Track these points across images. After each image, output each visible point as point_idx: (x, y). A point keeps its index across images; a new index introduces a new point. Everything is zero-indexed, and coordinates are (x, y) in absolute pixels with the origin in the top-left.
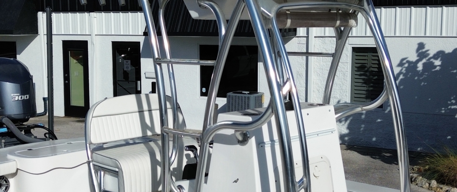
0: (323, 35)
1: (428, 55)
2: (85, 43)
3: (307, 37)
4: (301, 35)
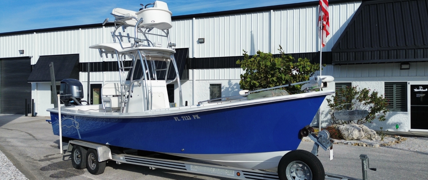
0: (199, 79)
1: (232, 84)
2: (101, 85)
3: (193, 80)
4: (191, 80)
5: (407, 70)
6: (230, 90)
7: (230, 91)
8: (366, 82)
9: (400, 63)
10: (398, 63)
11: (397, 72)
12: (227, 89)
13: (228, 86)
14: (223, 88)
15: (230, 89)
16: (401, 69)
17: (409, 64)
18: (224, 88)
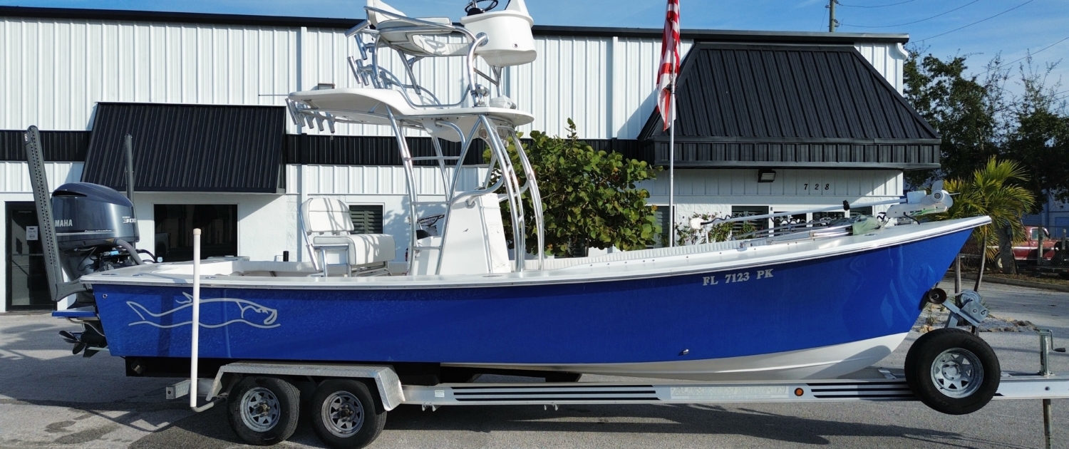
0: (317, 193)
3: (300, 195)
4: (291, 193)
5: (769, 184)
6: (407, 220)
7: (407, 223)
8: (701, 205)
9: (758, 170)
10: (754, 170)
11: (753, 186)
12: (399, 219)
13: (401, 212)
14: (388, 216)
15: (406, 218)
16: (760, 181)
17: (775, 172)
18: (391, 216)
